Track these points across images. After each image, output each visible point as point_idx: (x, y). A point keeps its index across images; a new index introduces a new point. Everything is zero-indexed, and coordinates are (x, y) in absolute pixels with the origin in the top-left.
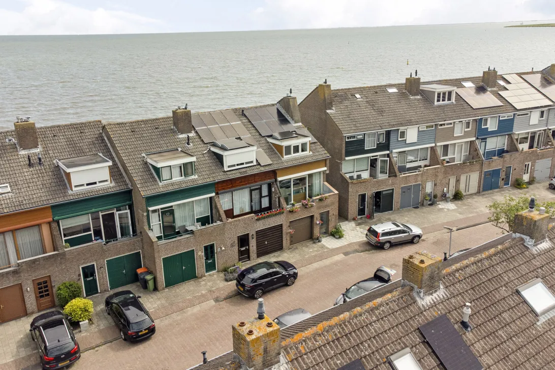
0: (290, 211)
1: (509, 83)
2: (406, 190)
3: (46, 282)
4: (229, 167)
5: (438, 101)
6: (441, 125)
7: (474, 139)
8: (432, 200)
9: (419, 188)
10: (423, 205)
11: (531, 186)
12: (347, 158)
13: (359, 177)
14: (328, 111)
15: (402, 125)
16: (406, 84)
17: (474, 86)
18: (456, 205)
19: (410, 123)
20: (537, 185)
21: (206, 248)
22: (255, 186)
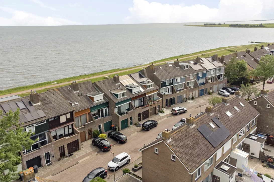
0: (151, 105)
1: (203, 61)
2: (178, 97)
3: (90, 130)
4: (134, 93)
5: (185, 68)
6: (187, 76)
7: (196, 80)
8: (186, 100)
9: (182, 96)
10: (183, 102)
11: (213, 94)
12: (162, 88)
13: (165, 94)
14: (154, 73)
15: (176, 77)
16: (174, 63)
17: (193, 62)
18: (193, 101)
19: (178, 76)
20: (214, 93)
21: (130, 117)
22: (140, 98)
